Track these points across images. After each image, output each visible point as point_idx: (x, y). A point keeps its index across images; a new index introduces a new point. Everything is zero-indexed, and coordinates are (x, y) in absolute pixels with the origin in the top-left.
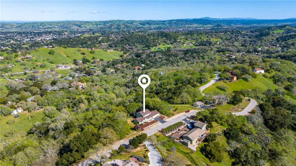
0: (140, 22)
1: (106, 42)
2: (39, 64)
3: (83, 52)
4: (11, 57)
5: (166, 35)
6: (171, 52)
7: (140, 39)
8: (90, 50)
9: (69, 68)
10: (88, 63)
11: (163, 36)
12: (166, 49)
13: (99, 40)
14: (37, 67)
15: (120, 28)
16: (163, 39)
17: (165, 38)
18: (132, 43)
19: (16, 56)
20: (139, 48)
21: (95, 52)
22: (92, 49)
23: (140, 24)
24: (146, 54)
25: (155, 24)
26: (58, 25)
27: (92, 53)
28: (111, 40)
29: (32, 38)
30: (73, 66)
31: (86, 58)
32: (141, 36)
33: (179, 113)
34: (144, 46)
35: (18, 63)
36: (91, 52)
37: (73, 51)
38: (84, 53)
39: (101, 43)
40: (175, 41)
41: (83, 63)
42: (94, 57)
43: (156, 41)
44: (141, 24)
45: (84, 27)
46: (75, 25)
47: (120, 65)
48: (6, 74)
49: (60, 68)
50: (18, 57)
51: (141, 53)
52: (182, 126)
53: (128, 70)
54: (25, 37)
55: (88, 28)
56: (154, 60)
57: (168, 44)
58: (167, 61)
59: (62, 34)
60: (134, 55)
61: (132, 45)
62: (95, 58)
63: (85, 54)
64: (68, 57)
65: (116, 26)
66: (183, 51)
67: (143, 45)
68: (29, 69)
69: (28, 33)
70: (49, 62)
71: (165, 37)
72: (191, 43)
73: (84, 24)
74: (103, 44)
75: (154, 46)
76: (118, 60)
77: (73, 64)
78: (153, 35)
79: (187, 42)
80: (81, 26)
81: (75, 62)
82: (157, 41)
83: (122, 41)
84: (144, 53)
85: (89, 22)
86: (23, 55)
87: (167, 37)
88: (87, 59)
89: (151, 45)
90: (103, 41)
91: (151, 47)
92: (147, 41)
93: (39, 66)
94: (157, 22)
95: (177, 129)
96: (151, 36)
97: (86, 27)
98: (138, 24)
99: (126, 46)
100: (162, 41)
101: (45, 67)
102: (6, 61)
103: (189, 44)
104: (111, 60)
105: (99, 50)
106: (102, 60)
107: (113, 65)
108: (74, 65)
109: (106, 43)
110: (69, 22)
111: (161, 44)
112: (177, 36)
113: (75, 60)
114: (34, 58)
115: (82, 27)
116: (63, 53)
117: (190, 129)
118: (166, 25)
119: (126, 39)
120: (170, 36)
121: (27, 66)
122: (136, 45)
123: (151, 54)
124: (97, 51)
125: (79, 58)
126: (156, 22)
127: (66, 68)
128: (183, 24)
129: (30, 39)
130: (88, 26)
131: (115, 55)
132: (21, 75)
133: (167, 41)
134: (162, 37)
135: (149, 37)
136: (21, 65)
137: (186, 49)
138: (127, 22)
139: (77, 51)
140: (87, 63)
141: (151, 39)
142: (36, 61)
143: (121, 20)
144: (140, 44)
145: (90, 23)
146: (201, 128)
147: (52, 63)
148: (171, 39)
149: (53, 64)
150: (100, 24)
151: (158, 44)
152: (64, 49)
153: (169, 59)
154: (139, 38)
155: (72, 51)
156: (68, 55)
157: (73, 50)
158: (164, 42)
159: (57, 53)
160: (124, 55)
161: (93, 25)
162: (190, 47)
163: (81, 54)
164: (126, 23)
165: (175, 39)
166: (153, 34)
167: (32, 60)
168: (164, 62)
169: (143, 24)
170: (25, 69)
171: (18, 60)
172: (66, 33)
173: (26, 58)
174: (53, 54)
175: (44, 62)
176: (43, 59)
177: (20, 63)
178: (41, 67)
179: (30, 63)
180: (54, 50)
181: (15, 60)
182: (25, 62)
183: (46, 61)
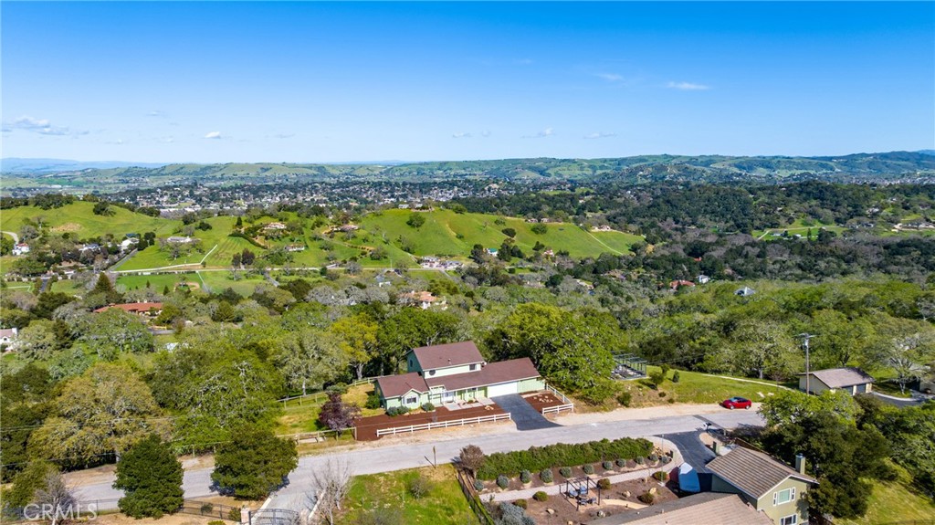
0: (737, 162)
1: (601, 209)
2: (369, 248)
3: (509, 226)
4: (304, 226)
5: (821, 192)
6: (833, 245)
7: (716, 203)
8: (533, 222)
9: (452, 268)
10: (515, 260)
11: (809, 193)
12: (814, 237)
13: (581, 201)
14: (363, 257)
15: (664, 177)
16: (806, 205)
17: (814, 202)
18: (687, 213)
19: (319, 224)
20: (708, 230)
21: (549, 230)
22: (539, 221)
23: (736, 166)
24: (730, 246)
25: (790, 168)
26: (484, 167)
27: (537, 233)
28: (619, 205)
29: (401, 196)
30: (466, 263)
31: (513, 244)
32: (721, 193)
33: (671, 401)
34: (728, 225)
35: (316, 243)
36: (535, 230)
37: (479, 223)
38: (513, 230)
39: (586, 212)
40: (856, 212)
41: (502, 256)
42: (541, 243)
43: (779, 209)
44: (740, 166)
45: (556, 174)
46: (530, 168)
47: (618, 274)
48: (275, 269)
49: (426, 267)
50: (322, 227)
51: (710, 244)
52: (638, 466)
53: (638, 286)
54: (386, 193)
55: (566, 177)
56: (751, 268)
57: (824, 223)
58: (803, 270)
59: (483, 189)
60: (682, 247)
61: (688, 219)
62: (543, 246)
63: (515, 234)
64: (460, 237)
65: (650, 169)
66: (886, 248)
67: (727, 222)
68: (340, 261)
69: (397, 184)
70: (402, 248)
71: (815, 199)
72: (928, 220)
73: (556, 166)
74: (589, 215)
75: (765, 226)
76: (620, 258)
77: (470, 257)
78: (769, 192)
79: (908, 218)
80: (547, 172)
81: (477, 253)
82: (780, 211)
83: (655, 206)
84: (722, 246)
85: (573, 161)
86: (335, 223)
87: (822, 199)
88: (515, 247)
89: (757, 223)
90: (594, 205)
91: (757, 228)
92: (743, 210)
93: (369, 254)
94: (800, 161)
95: (593, 476)
96: (759, 192)
97: (560, 175)
98: (730, 165)
99: (666, 223)
100: (799, 211)
101: (384, 260)
102: (287, 235)
103: (918, 224)
104: (596, 256)
105: (562, 223)
106: (564, 254)
107: (595, 271)
108: (471, 262)
109: (601, 212)
110: (515, 162)
111: (797, 222)
112: (866, 196)
113: (476, 246)
114: (362, 232)
115: (549, 175)
116: (447, 225)
117: (682, 494)
118: (832, 169)
119: (668, 202)
120: (835, 195)
121: (336, 252)
122: (701, 219)
123: (749, 248)
124: (554, 228)
125: (492, 244)
126: (795, 160)
127: (443, 267)
128: (905, 167)
129: (398, 199)
130: (567, 172)
131: (613, 245)
132: (312, 273)
133: (820, 211)
134: (805, 200)
135: (751, 196)
136: (321, 248)
137: (898, 241)
138: (693, 160)
139: (493, 224)
140: (513, 258)
141: (757, 202)
142: (364, 241)
143: (672, 154)
144: (717, 219)
145: (575, 162)
146: (748, 499)
147: (408, 250)
148: (837, 204)
149: (409, 254)
150: (601, 168)
151: (783, 221)
152: (456, 215)
153: (814, 266)
154: (716, 200)
155: (476, 221)
156: (461, 233)
157: (479, 220)
158: (811, 214)
159: (431, 223)
160: (646, 246)
161: (582, 169)
162: (921, 234)
163: (503, 231)
164: (688, 162)
165: (855, 207)
166: (771, 190)
167: (354, 237)
168: (791, 274)
169: (745, 165)
170: (328, 259)
171: (318, 234)
172: (495, 186)
173: (342, 231)
174: (418, 226)
175: (385, 246)
176: (387, 237)
177: (320, 242)
178: (372, 258)
179: (347, 244)
180: (423, 216)
181: (311, 235)
182: (335, 241)
183: (392, 244)
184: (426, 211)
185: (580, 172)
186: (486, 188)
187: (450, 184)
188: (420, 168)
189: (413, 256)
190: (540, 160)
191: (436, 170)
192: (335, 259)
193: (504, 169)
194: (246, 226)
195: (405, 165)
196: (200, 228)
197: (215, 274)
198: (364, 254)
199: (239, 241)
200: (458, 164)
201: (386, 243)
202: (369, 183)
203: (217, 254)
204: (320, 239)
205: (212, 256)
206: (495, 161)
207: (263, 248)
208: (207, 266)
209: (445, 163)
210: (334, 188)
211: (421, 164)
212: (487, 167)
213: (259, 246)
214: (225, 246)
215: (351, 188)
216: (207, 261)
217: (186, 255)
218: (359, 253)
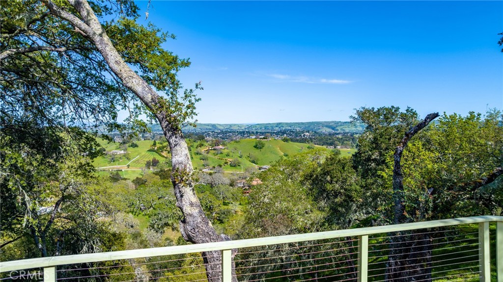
2: (229, 160)
8: (331, 148)
14: (226, 165)
19: (201, 145)
21: (342, 152)
22: (335, 147)
26: (301, 126)
35: (199, 156)
37: (298, 148)
45: (341, 129)
46: (326, 126)
50: (203, 147)
59: (301, 136)
64: (286, 155)
68: (211, 167)
70: (250, 161)
73: (341, 125)
80: (336, 128)
86: (211, 145)
93: (229, 163)
97: (344, 130)
101: (238, 167)
105: (349, 149)
114: (226, 151)
116: (278, 148)
121: (209, 162)
124: (344, 151)
130: (347, 128)
136: (201, 159)
139: (306, 148)
142: (227, 156)
147: (254, 162)
149: (254, 164)
152: (283, 142)
155: (296, 146)
156: (287, 153)
157: (298, 146)
159: (269, 147)
167: (221, 153)
170: (204, 165)
171: (199, 151)
172: (307, 134)
173: (214, 150)
174: (260, 148)
175: (240, 159)
176: (241, 154)
177: (200, 156)
178: (231, 166)
179: (216, 157)
180: (264, 143)
181: (195, 151)
182: (210, 155)
183: (244, 158)
184: (265, 140)
185: (355, 129)
186: (302, 135)
187: (282, 133)
188: (266, 126)
189: (256, 165)
190: (332, 122)
191: (275, 127)
192: (208, 166)
193: (312, 127)
194: (158, 145)
195: (258, 124)
196: (132, 146)
197: (134, 172)
198: (226, 163)
199: (153, 154)
200: (287, 124)
201: (240, 157)
202: (237, 132)
203: (138, 160)
204: (201, 154)
205: (134, 162)
206: (307, 123)
207: (166, 158)
208: (130, 167)
209: (280, 123)
210: (219, 134)
211: (267, 124)
212: (303, 126)
213: (164, 157)
214: (144, 156)
215: (228, 134)
216: (130, 164)
217: (118, 161)
218: (223, 163)
